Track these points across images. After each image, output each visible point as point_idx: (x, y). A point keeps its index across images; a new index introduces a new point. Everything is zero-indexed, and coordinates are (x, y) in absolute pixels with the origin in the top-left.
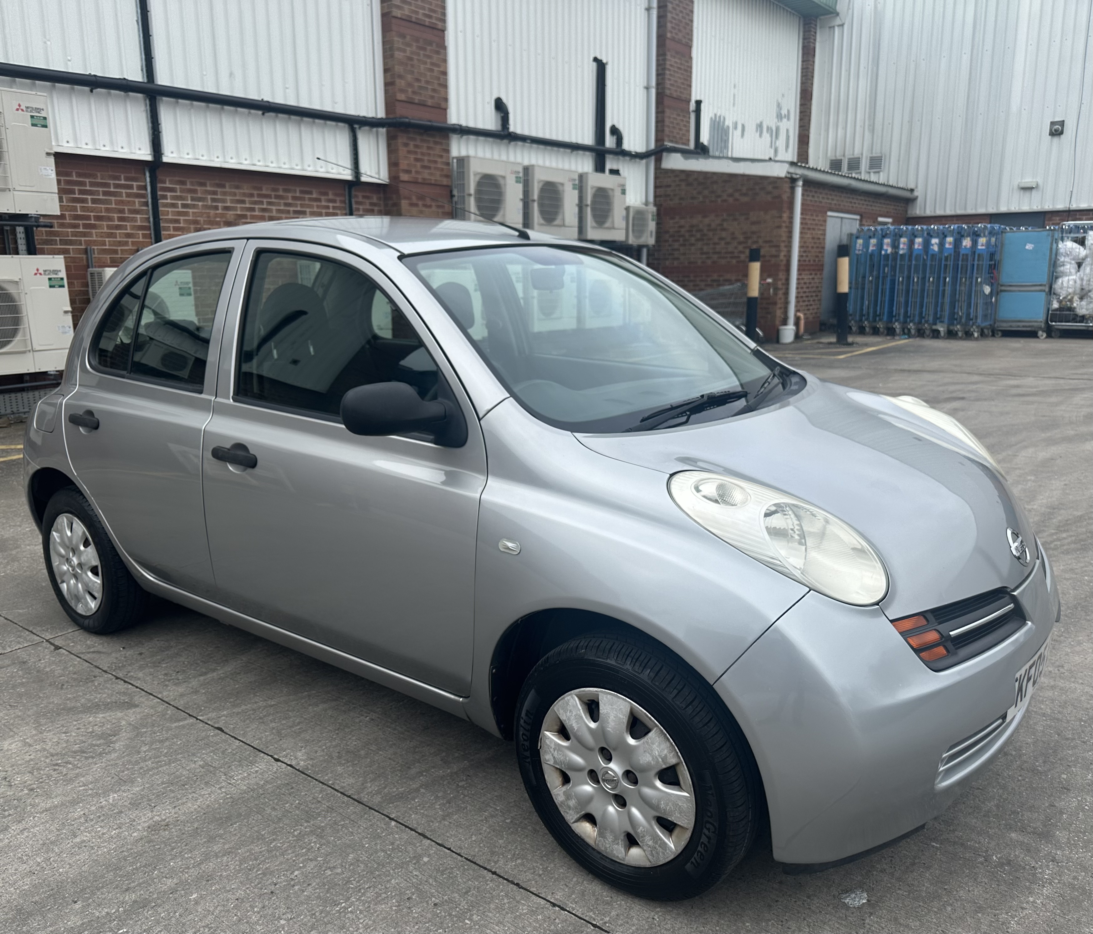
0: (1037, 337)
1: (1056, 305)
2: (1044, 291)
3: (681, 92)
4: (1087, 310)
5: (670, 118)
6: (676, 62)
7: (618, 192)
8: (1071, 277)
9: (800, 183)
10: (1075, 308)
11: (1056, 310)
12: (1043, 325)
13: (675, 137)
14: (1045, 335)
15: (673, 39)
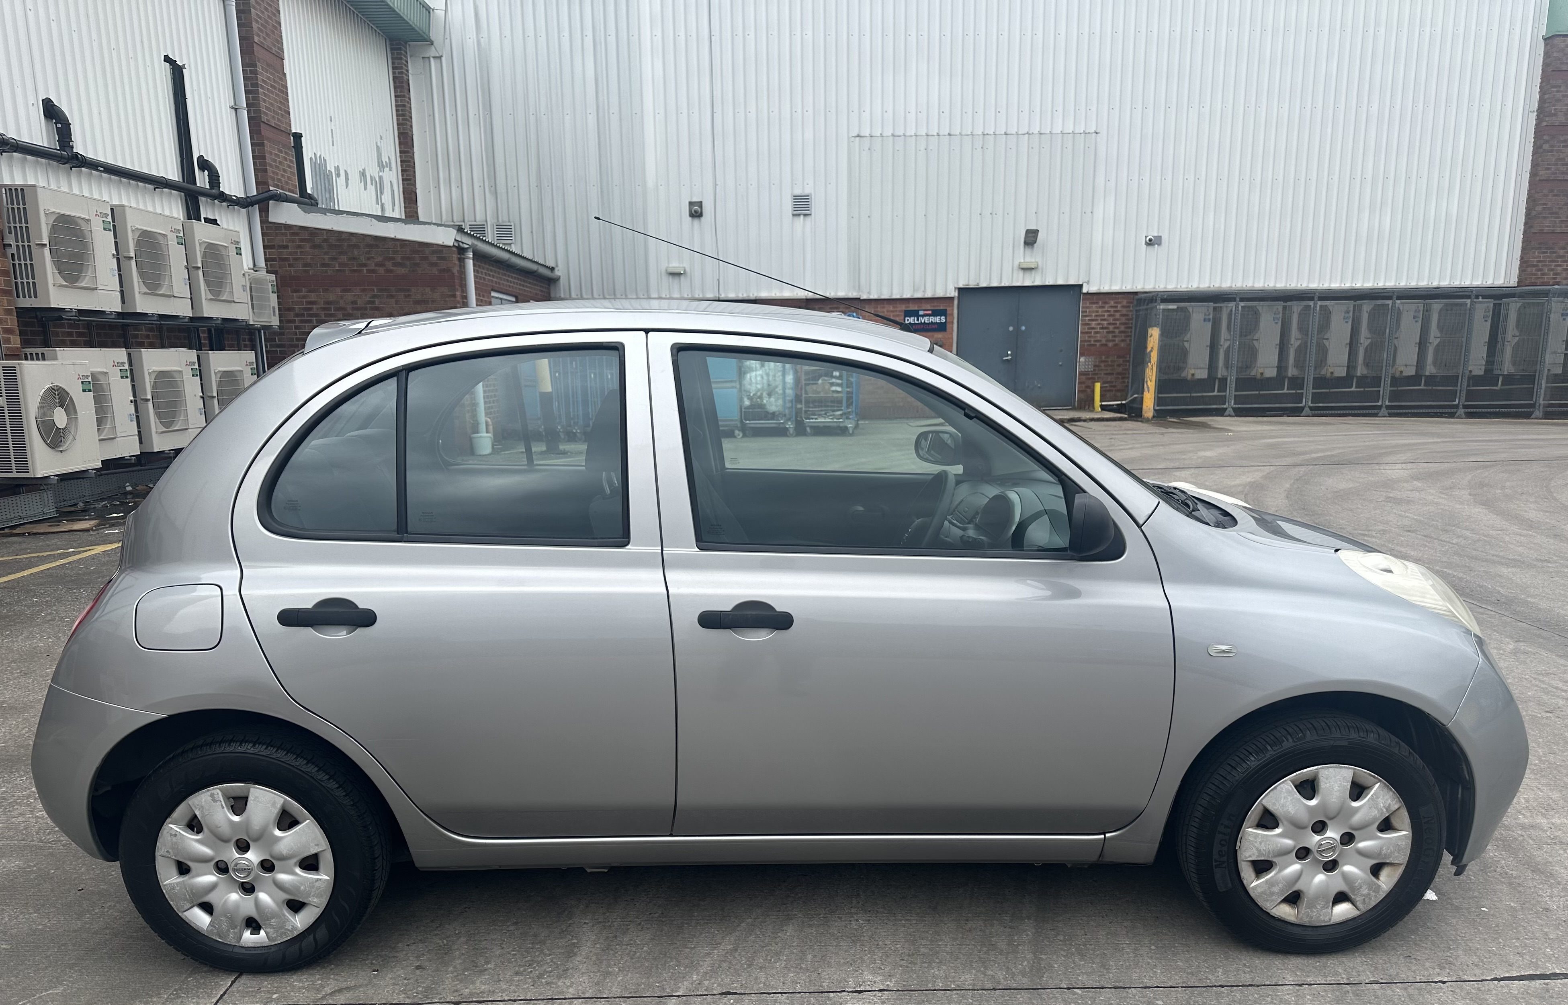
0: (735, 437)
1: (747, 403)
2: (736, 388)
3: (279, 120)
4: (776, 406)
5: (271, 153)
6: (269, 78)
7: (232, 252)
8: (759, 372)
9: (471, 255)
10: (765, 405)
11: (748, 407)
12: (739, 424)
13: (279, 180)
14: (741, 435)
15: (261, 46)
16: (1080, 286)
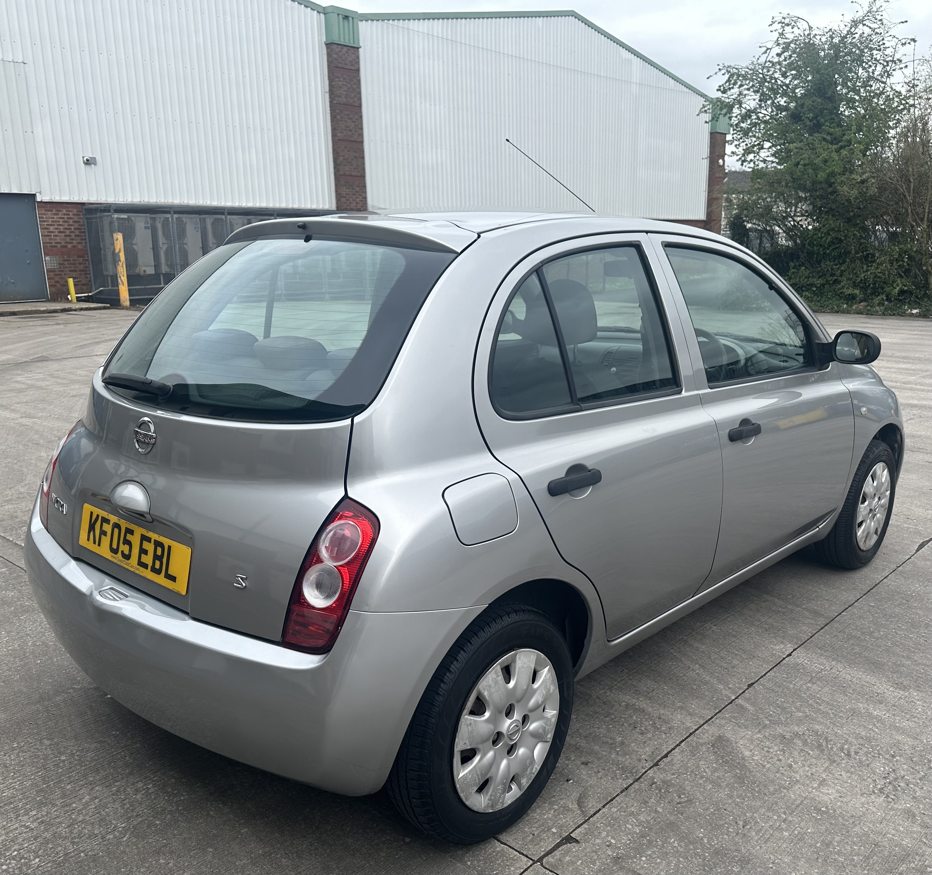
16: (34, 196)
